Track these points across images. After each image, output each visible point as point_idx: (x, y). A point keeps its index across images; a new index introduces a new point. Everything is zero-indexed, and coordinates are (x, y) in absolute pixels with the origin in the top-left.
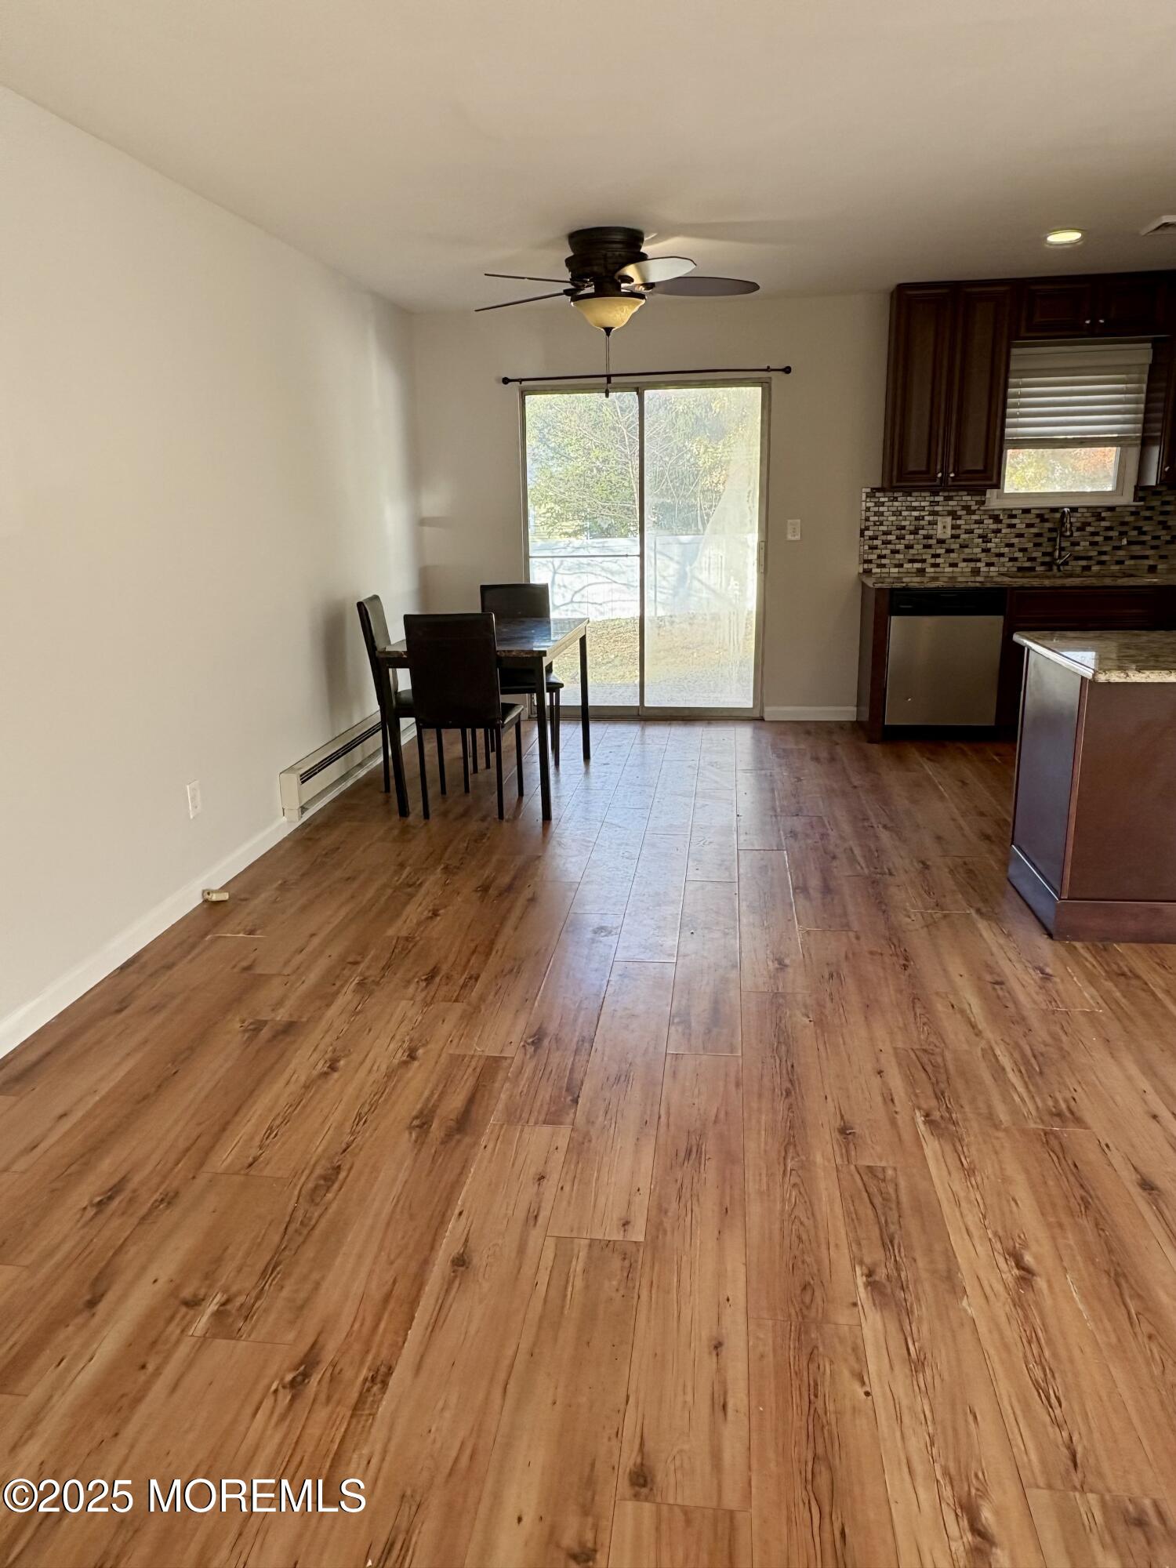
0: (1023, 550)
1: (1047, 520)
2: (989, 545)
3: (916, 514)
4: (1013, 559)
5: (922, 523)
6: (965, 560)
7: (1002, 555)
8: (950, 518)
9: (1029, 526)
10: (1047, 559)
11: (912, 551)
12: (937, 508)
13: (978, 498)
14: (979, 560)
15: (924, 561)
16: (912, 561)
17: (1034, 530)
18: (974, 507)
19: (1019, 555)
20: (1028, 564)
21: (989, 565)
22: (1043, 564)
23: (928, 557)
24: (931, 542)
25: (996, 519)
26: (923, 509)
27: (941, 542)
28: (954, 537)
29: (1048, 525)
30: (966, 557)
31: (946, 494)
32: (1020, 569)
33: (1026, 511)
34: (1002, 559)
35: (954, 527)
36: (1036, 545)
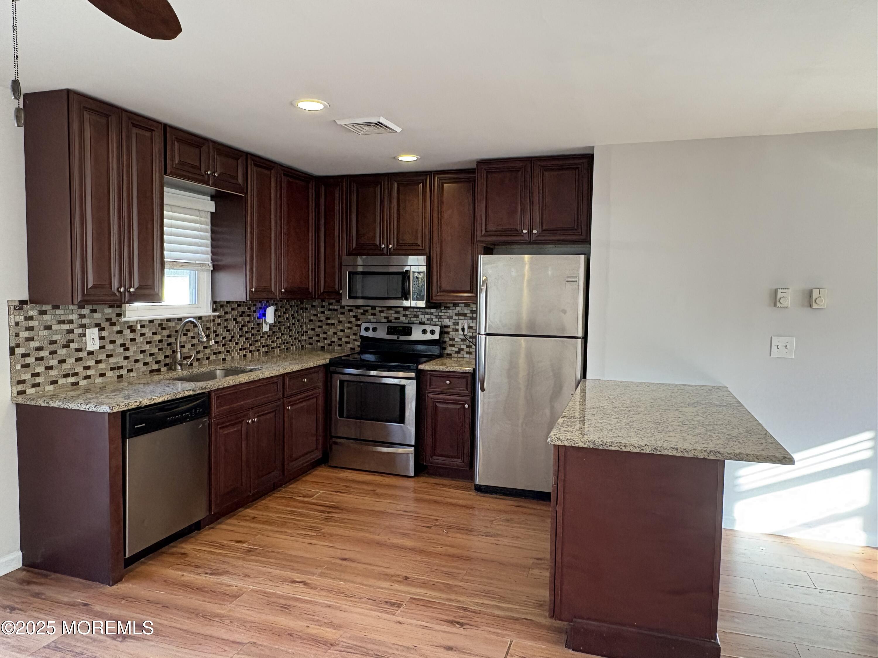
0: (152, 355)
1: (163, 329)
2: (128, 354)
3: (67, 327)
4: (146, 364)
5: (71, 336)
6: (112, 369)
7: (137, 361)
8: (97, 330)
9: (154, 334)
10: (168, 361)
11: (64, 366)
12: (84, 321)
13: (117, 310)
14: (121, 368)
15: (76, 374)
16: (66, 376)
17: (158, 337)
18: (114, 320)
19: (149, 359)
20: (155, 367)
21: (130, 371)
22: (166, 365)
23: (79, 369)
24: (81, 355)
25: (133, 330)
26: (71, 322)
27: (90, 353)
28: (102, 347)
29: (166, 333)
30: (112, 366)
31: (91, 307)
32: (152, 371)
33: (151, 321)
34: (138, 365)
35: (101, 338)
36: (160, 349)
